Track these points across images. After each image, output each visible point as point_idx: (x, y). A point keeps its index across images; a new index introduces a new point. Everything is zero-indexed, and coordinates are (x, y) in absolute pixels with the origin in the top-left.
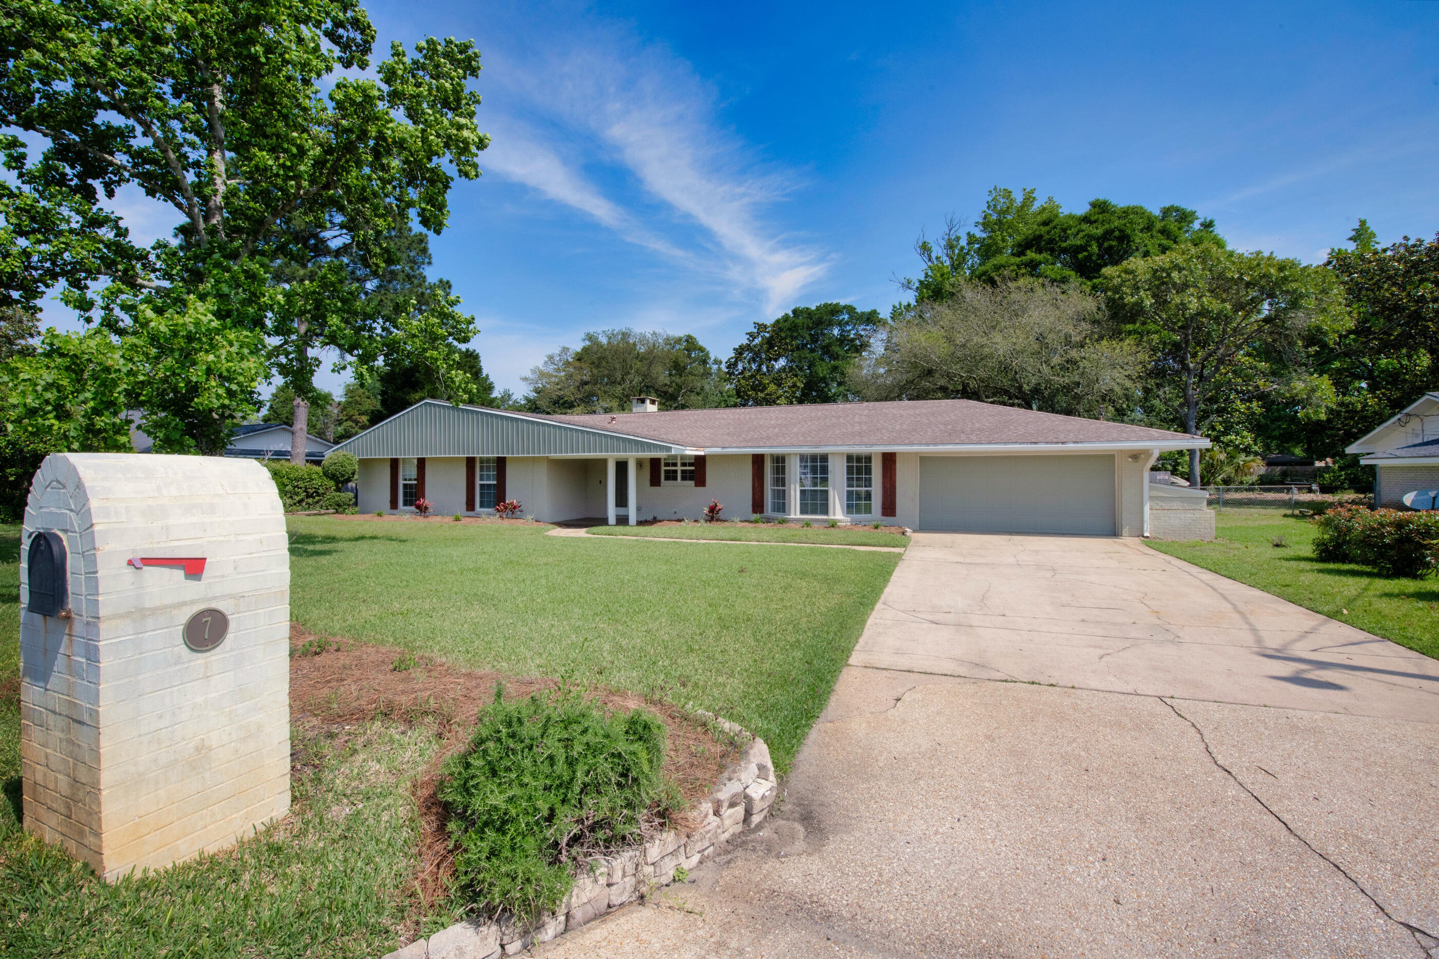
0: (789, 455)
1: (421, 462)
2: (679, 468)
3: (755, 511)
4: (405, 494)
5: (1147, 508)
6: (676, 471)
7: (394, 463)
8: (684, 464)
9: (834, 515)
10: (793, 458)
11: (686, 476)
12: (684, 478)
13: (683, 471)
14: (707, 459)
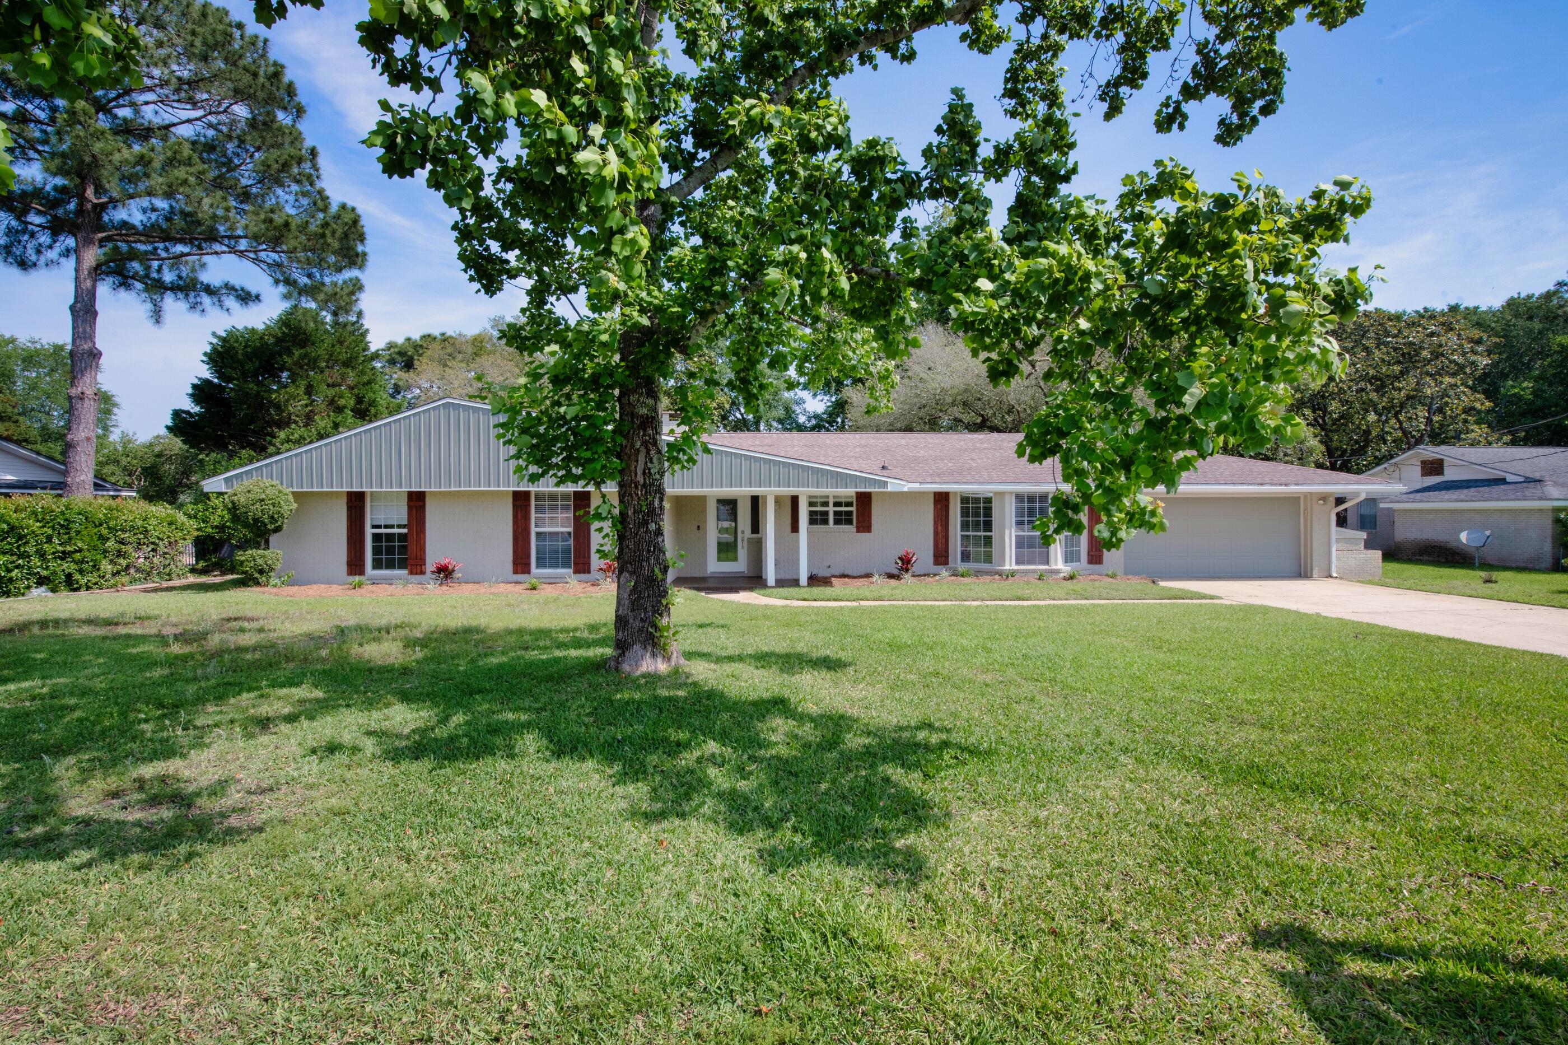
0: (1000, 494)
1: (417, 501)
2: (831, 509)
3: (937, 562)
4: (376, 551)
5: (1334, 549)
6: (826, 513)
7: (356, 502)
8: (837, 504)
9: (1056, 564)
10: (1007, 498)
11: (841, 519)
12: (837, 522)
13: (836, 513)
14: (874, 498)
